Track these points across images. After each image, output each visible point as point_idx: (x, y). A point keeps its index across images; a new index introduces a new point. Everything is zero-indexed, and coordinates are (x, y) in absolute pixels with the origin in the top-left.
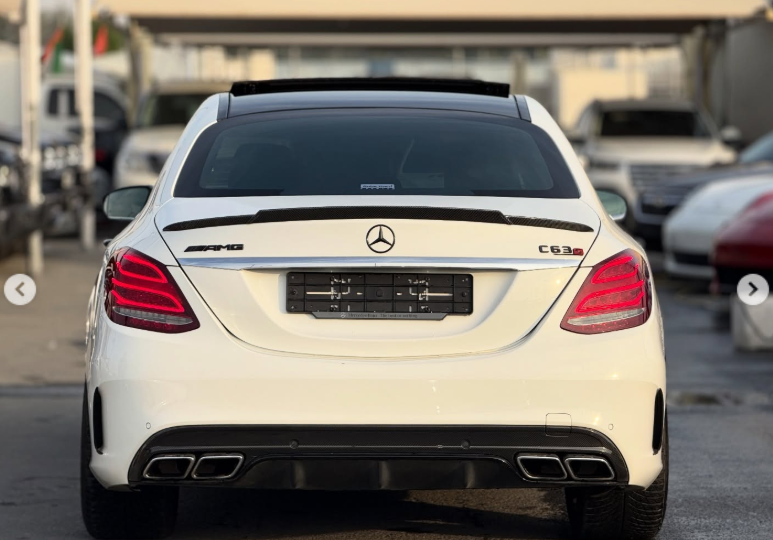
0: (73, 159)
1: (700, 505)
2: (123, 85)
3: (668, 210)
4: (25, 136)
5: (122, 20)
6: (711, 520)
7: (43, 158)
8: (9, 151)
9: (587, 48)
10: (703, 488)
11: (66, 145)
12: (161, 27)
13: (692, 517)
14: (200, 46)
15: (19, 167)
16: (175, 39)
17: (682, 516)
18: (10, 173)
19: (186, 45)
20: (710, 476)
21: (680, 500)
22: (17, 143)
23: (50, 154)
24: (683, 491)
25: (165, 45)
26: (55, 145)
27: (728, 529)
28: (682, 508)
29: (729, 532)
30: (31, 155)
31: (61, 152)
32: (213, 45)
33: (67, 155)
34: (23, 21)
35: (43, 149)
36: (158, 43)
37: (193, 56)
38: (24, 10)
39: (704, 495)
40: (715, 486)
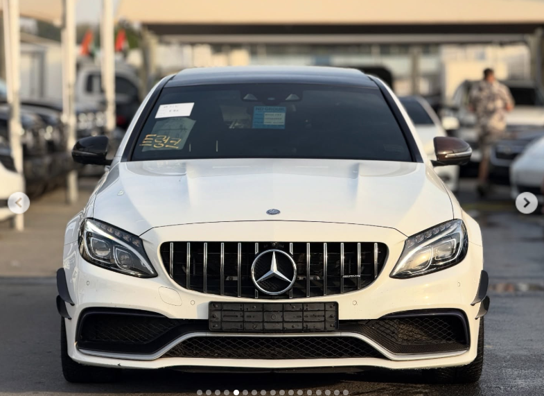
0: (100, 121)
1: (522, 361)
2: (137, 72)
3: (513, 156)
4: (65, 106)
5: (136, 26)
6: (529, 371)
7: (78, 121)
8: (53, 116)
9: (462, 44)
10: (525, 348)
11: (95, 112)
12: (164, 31)
13: (515, 369)
14: (193, 44)
15: (61, 127)
16: (174, 39)
17: (509, 368)
18: (53, 131)
19: (183, 44)
20: (531, 340)
21: (508, 357)
22: (59, 110)
23: (83, 117)
24: (511, 351)
25: (168, 44)
26: (86, 112)
27: (541, 377)
28: (510, 363)
29: (541, 379)
30: (68, 119)
31: (90, 117)
32: (202, 43)
33: (95, 119)
34: (64, 26)
35: (78, 114)
36: (161, 42)
37: (188, 50)
38: (64, 18)
39: (526, 353)
40: (534, 347)
